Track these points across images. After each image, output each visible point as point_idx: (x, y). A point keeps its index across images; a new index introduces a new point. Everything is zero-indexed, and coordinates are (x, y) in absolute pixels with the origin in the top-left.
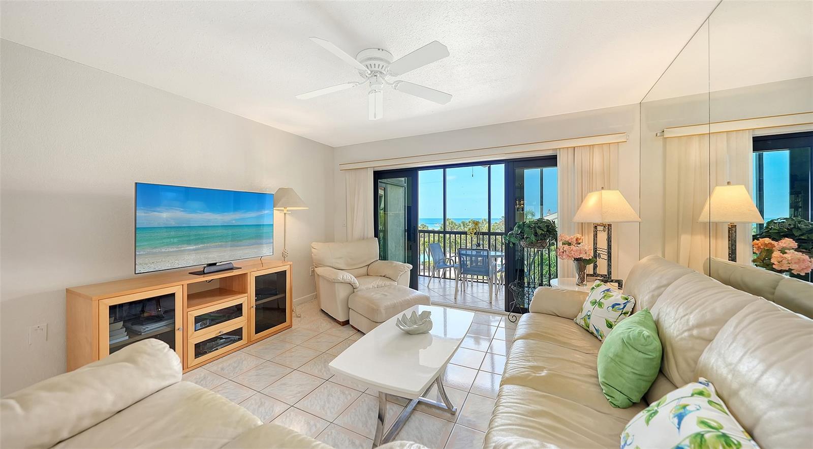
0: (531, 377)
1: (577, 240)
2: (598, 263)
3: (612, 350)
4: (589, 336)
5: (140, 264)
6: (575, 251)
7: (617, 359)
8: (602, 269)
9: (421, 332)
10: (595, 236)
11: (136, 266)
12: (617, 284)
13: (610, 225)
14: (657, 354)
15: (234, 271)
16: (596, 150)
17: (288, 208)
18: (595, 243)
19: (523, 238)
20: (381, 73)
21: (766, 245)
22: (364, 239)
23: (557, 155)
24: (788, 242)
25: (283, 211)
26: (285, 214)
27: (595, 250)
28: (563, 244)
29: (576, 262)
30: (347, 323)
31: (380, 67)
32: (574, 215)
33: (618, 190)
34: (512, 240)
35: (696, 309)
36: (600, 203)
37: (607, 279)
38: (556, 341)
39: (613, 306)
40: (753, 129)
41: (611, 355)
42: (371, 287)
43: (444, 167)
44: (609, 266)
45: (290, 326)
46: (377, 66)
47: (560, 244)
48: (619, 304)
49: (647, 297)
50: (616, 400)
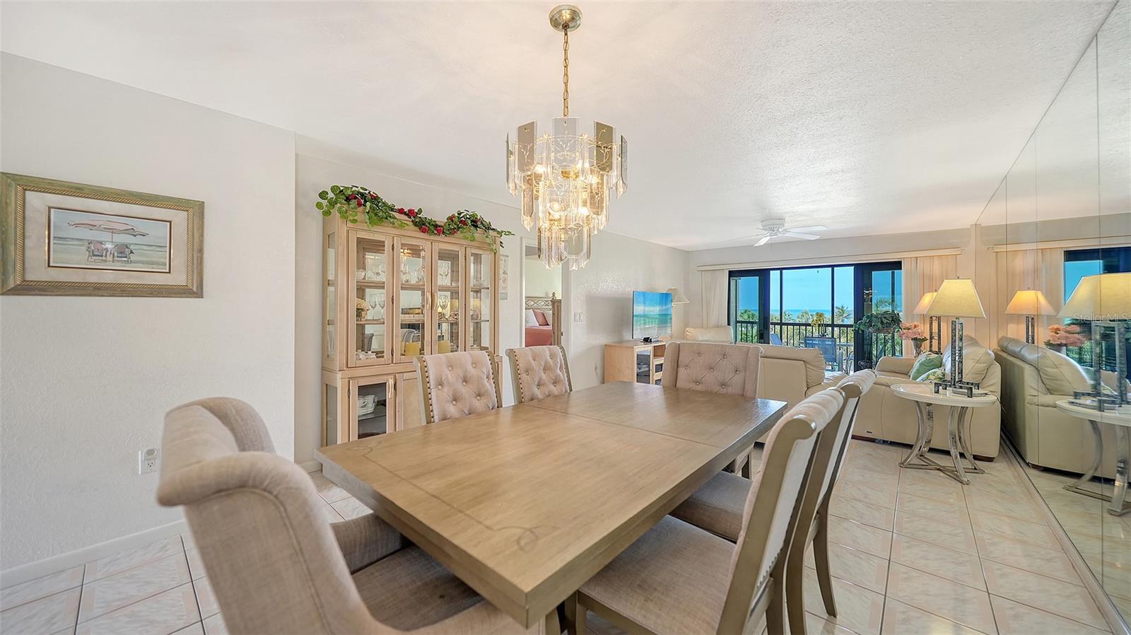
1: (915, 326)
6: (911, 334)
8: (935, 348)
10: (930, 324)
13: (940, 317)
16: (937, 260)
18: (931, 329)
19: (871, 326)
23: (901, 262)
27: (931, 334)
28: (905, 329)
29: (913, 341)
32: (915, 310)
34: (862, 327)
40: (1065, 246)
44: (939, 344)
47: (901, 329)
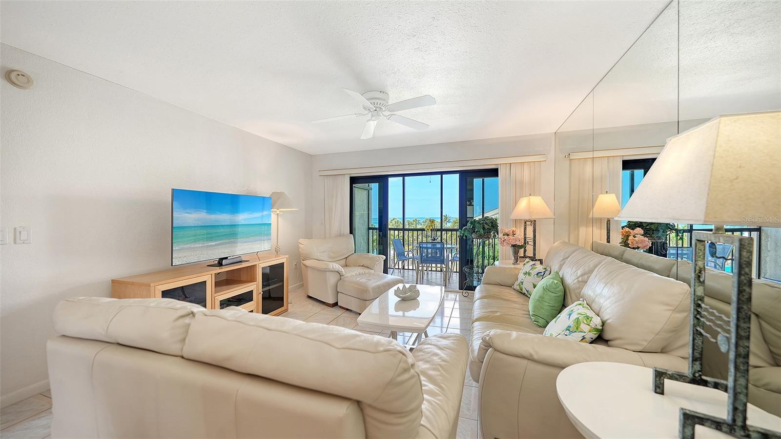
0: (490, 317)
1: (513, 232)
2: (527, 248)
3: (538, 294)
4: (522, 296)
5: (176, 258)
6: (512, 240)
7: (541, 299)
8: (530, 253)
9: (412, 298)
10: (525, 229)
11: (173, 260)
12: (539, 262)
13: (535, 221)
14: (562, 294)
15: (243, 263)
16: (526, 166)
17: (280, 210)
18: (525, 234)
19: (474, 232)
20: (381, 108)
21: (627, 232)
22: (340, 236)
23: (498, 169)
24: (639, 230)
25: (276, 212)
26: (278, 214)
27: (525, 238)
28: (504, 235)
29: (512, 247)
30: (336, 304)
31: (381, 104)
32: (511, 215)
33: (540, 196)
34: (466, 234)
35: (581, 266)
36: (529, 205)
37: (533, 259)
38: (502, 299)
39: (537, 274)
40: (623, 156)
41: (537, 298)
42: (354, 275)
43: (404, 175)
44: (534, 249)
45: (287, 310)
46: (379, 104)
47: (500, 235)
48: (541, 273)
49: (557, 266)
50: (540, 323)
